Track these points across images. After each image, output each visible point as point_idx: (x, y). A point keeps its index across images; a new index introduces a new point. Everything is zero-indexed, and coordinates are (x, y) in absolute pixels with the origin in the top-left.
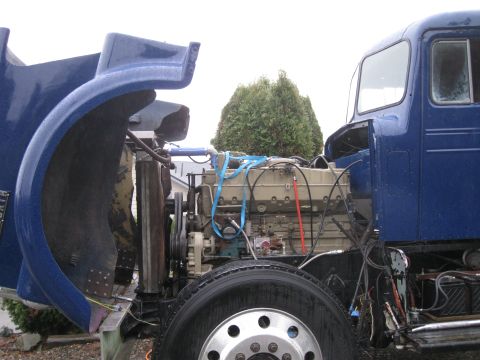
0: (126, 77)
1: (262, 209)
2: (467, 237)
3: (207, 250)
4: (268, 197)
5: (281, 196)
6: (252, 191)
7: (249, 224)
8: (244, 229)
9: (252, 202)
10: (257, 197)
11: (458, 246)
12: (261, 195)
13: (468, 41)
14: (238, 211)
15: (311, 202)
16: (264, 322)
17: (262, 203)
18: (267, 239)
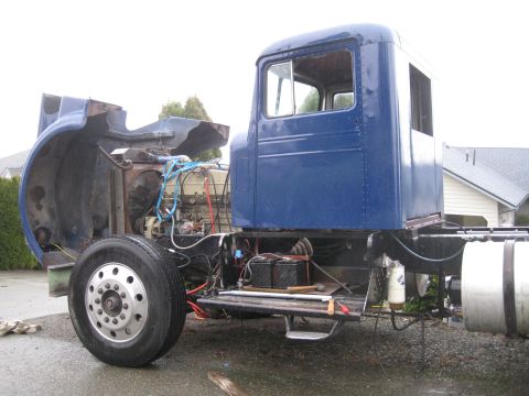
0: (70, 120)
1: (192, 201)
2: (302, 227)
3: (156, 229)
4: (193, 193)
5: (200, 193)
6: (182, 186)
7: (178, 212)
8: (175, 215)
9: (182, 196)
10: (186, 193)
12: (189, 191)
13: (291, 62)
14: (173, 202)
15: (216, 196)
17: (190, 197)
18: (191, 224)
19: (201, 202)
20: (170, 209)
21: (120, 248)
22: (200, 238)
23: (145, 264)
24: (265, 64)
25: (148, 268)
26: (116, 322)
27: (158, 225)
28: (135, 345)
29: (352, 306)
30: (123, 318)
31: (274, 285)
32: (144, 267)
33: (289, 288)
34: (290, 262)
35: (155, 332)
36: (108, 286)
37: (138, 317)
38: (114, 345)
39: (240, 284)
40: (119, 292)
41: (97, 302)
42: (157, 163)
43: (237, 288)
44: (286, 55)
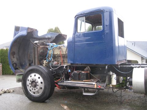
0: (23, 33)
1: (56, 56)
2: (87, 63)
3: (46, 63)
4: (56, 54)
5: (59, 54)
6: (54, 52)
7: (53, 59)
8: (52, 60)
9: (54, 54)
11: (85, 66)
12: (55, 53)
13: (84, 17)
14: (51, 56)
15: (63, 55)
16: (35, 75)
17: (56, 55)
18: (56, 62)
19: (59, 56)
20: (50, 58)
21: (36, 69)
22: (59, 66)
23: (43, 73)
24: (77, 18)
25: (44, 74)
26: (35, 90)
27: (47, 62)
28: (40, 96)
29: (102, 86)
30: (37, 88)
31: (79, 80)
32: (43, 74)
33: (84, 80)
34: (84, 73)
35: (46, 92)
36: (33, 80)
37: (41, 88)
38: (34, 96)
39: (70, 79)
40: (36, 81)
41: (30, 84)
42: (47, 45)
43: (69, 80)
44: (83, 15)
